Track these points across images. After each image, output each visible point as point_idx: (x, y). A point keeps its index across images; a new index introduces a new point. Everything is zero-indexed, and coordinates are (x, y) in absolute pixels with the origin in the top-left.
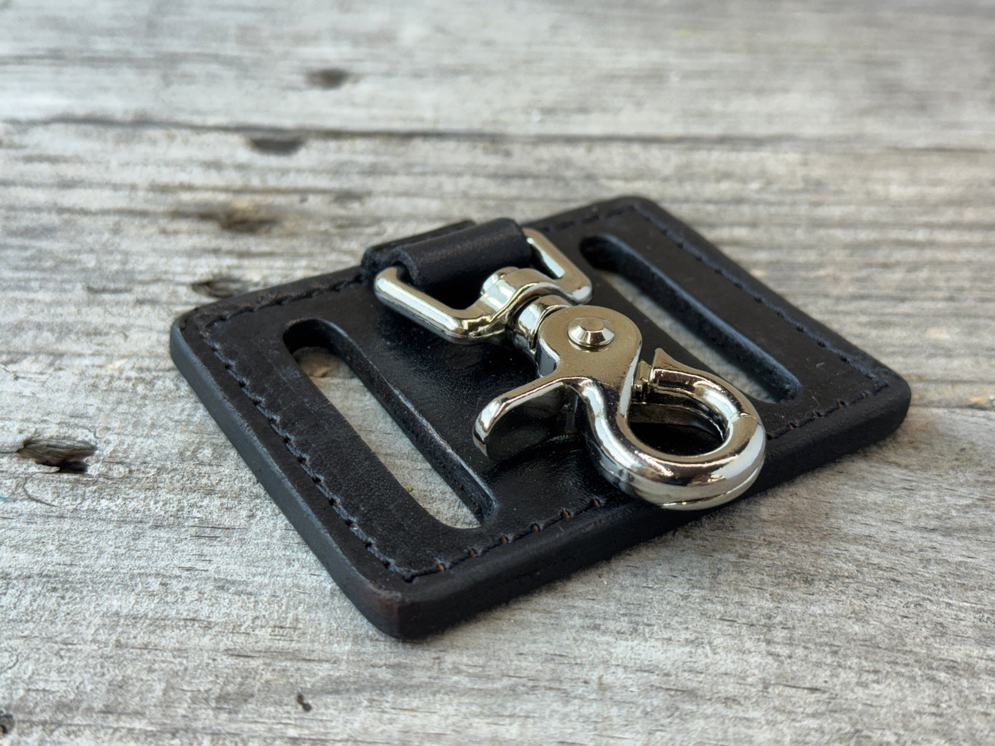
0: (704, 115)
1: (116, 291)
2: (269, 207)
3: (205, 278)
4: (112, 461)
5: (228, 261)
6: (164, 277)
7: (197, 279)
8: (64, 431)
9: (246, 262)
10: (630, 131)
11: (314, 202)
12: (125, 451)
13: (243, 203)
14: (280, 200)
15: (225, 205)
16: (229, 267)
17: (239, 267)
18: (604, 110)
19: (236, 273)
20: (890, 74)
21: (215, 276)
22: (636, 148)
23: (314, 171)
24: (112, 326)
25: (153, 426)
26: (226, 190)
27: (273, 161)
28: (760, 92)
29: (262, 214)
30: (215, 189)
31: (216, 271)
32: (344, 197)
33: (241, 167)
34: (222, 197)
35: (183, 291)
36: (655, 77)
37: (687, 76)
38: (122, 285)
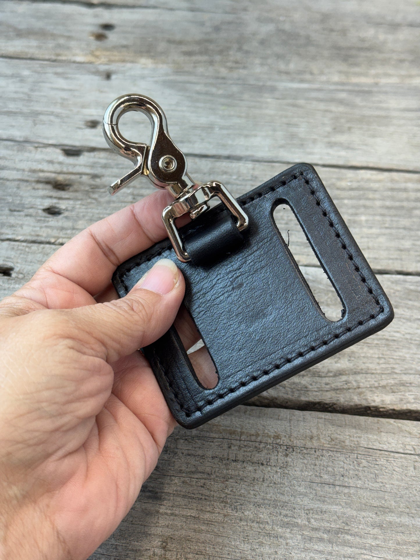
0: (224, 146)
1: (19, 211)
2: (69, 180)
3: (47, 207)
4: (19, 273)
5: (55, 201)
6: (34, 206)
7: (45, 207)
8: (5, 263)
9: (61, 202)
10: (197, 152)
11: (85, 178)
12: (23, 270)
13: (61, 178)
14: (73, 177)
15: (54, 178)
16: (55, 203)
17: (58, 203)
18: (190, 142)
19: (57, 206)
20: (295, 130)
21: (50, 206)
22: (197, 160)
23: (85, 166)
24: (18, 224)
25: (31, 262)
26: (55, 172)
27: (71, 160)
28: (246, 136)
29: (67, 182)
30: (51, 172)
31: (51, 205)
32: (95, 176)
33: (60, 163)
34: (53, 175)
35: (40, 212)
36: (209, 128)
37: (222, 128)
38: (20, 209)
